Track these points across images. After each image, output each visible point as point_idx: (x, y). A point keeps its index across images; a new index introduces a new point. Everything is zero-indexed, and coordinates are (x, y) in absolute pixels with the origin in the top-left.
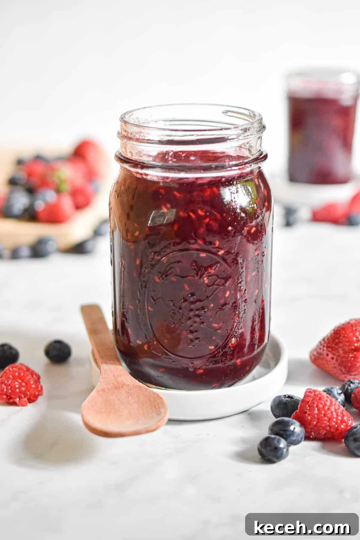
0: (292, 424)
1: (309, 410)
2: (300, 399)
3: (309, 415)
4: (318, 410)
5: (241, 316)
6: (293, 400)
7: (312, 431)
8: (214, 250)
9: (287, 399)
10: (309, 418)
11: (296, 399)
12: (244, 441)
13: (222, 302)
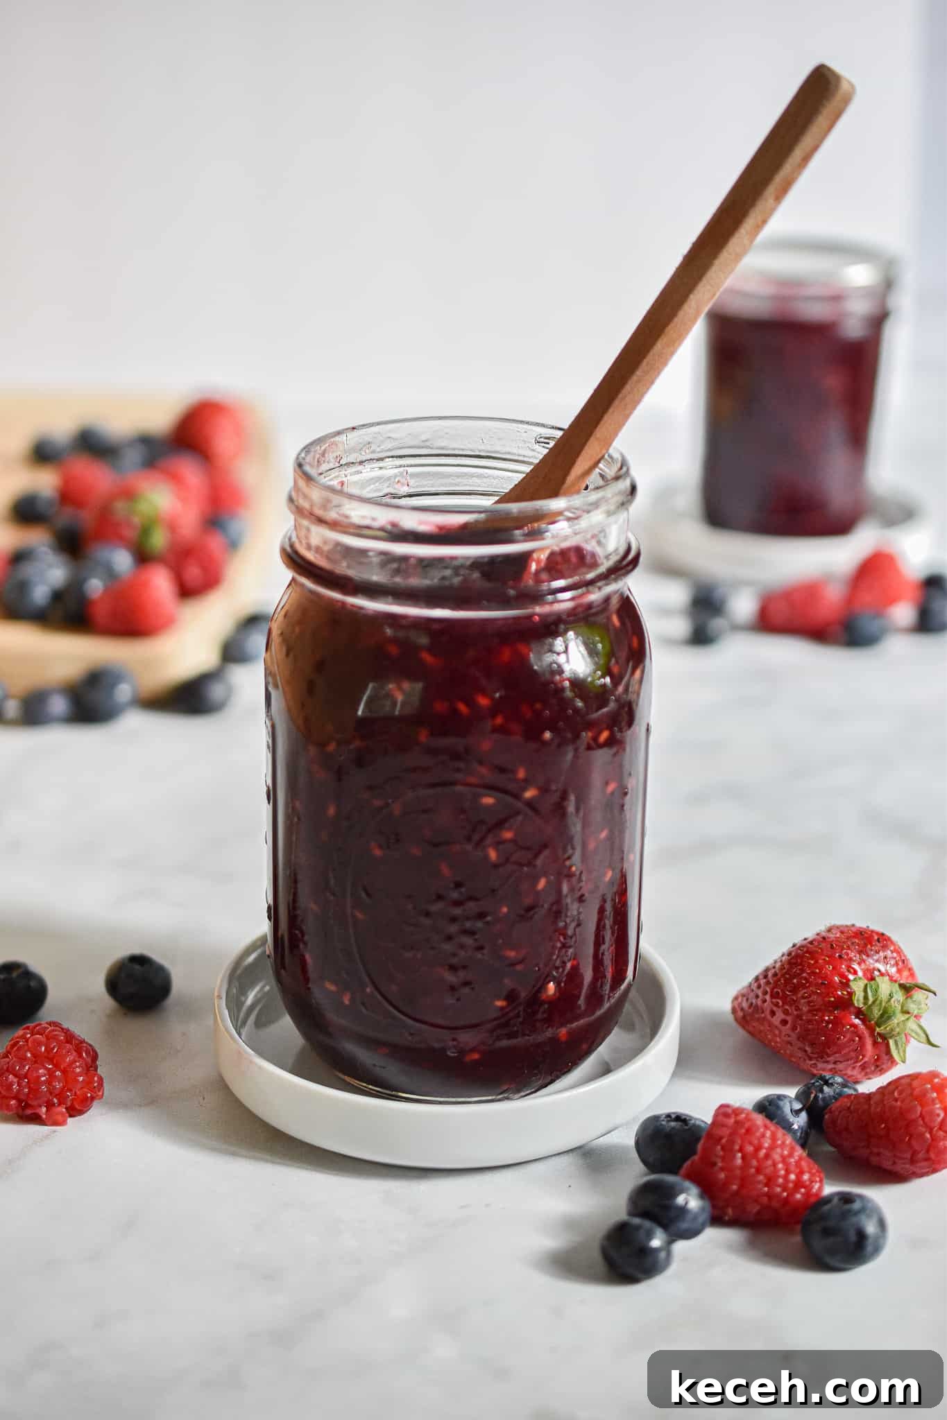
0: (682, 1192)
1: (723, 1158)
2: (703, 1125)
3: (722, 1169)
4: (743, 1158)
5: (570, 932)
6: (686, 1127)
7: (727, 1206)
8: (511, 787)
9: (673, 1124)
10: (722, 1175)
11: (694, 1125)
12: (570, 1224)
13: (528, 901)
